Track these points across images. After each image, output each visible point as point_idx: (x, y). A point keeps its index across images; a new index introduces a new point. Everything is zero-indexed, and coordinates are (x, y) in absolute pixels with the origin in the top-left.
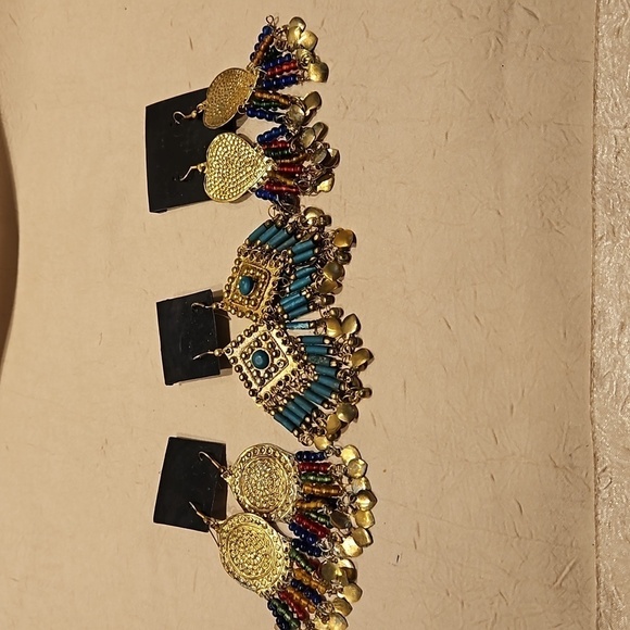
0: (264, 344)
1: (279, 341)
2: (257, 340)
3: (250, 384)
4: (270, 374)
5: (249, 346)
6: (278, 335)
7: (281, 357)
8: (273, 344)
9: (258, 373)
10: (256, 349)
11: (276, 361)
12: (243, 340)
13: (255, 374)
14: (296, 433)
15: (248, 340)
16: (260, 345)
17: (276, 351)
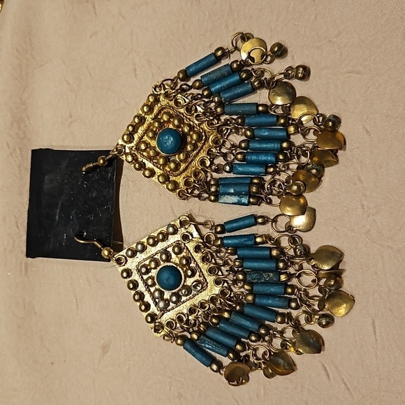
0: (175, 258)
1: (197, 256)
2: (165, 251)
3: (148, 306)
4: (179, 297)
5: (152, 258)
6: (197, 249)
7: (197, 277)
8: (189, 259)
9: (162, 294)
10: (163, 264)
11: (189, 282)
12: (144, 249)
13: (157, 294)
14: (215, 367)
15: (152, 250)
16: (168, 259)
17: (191, 269)
